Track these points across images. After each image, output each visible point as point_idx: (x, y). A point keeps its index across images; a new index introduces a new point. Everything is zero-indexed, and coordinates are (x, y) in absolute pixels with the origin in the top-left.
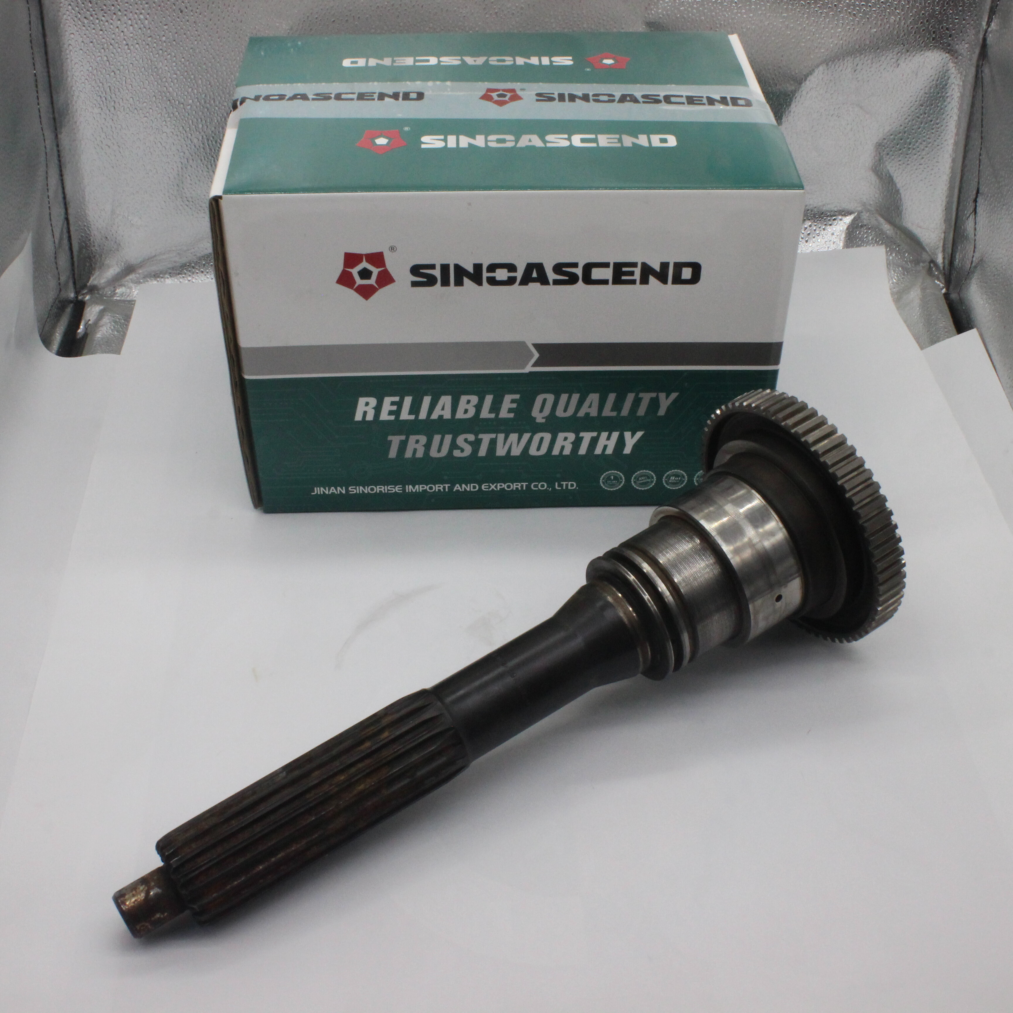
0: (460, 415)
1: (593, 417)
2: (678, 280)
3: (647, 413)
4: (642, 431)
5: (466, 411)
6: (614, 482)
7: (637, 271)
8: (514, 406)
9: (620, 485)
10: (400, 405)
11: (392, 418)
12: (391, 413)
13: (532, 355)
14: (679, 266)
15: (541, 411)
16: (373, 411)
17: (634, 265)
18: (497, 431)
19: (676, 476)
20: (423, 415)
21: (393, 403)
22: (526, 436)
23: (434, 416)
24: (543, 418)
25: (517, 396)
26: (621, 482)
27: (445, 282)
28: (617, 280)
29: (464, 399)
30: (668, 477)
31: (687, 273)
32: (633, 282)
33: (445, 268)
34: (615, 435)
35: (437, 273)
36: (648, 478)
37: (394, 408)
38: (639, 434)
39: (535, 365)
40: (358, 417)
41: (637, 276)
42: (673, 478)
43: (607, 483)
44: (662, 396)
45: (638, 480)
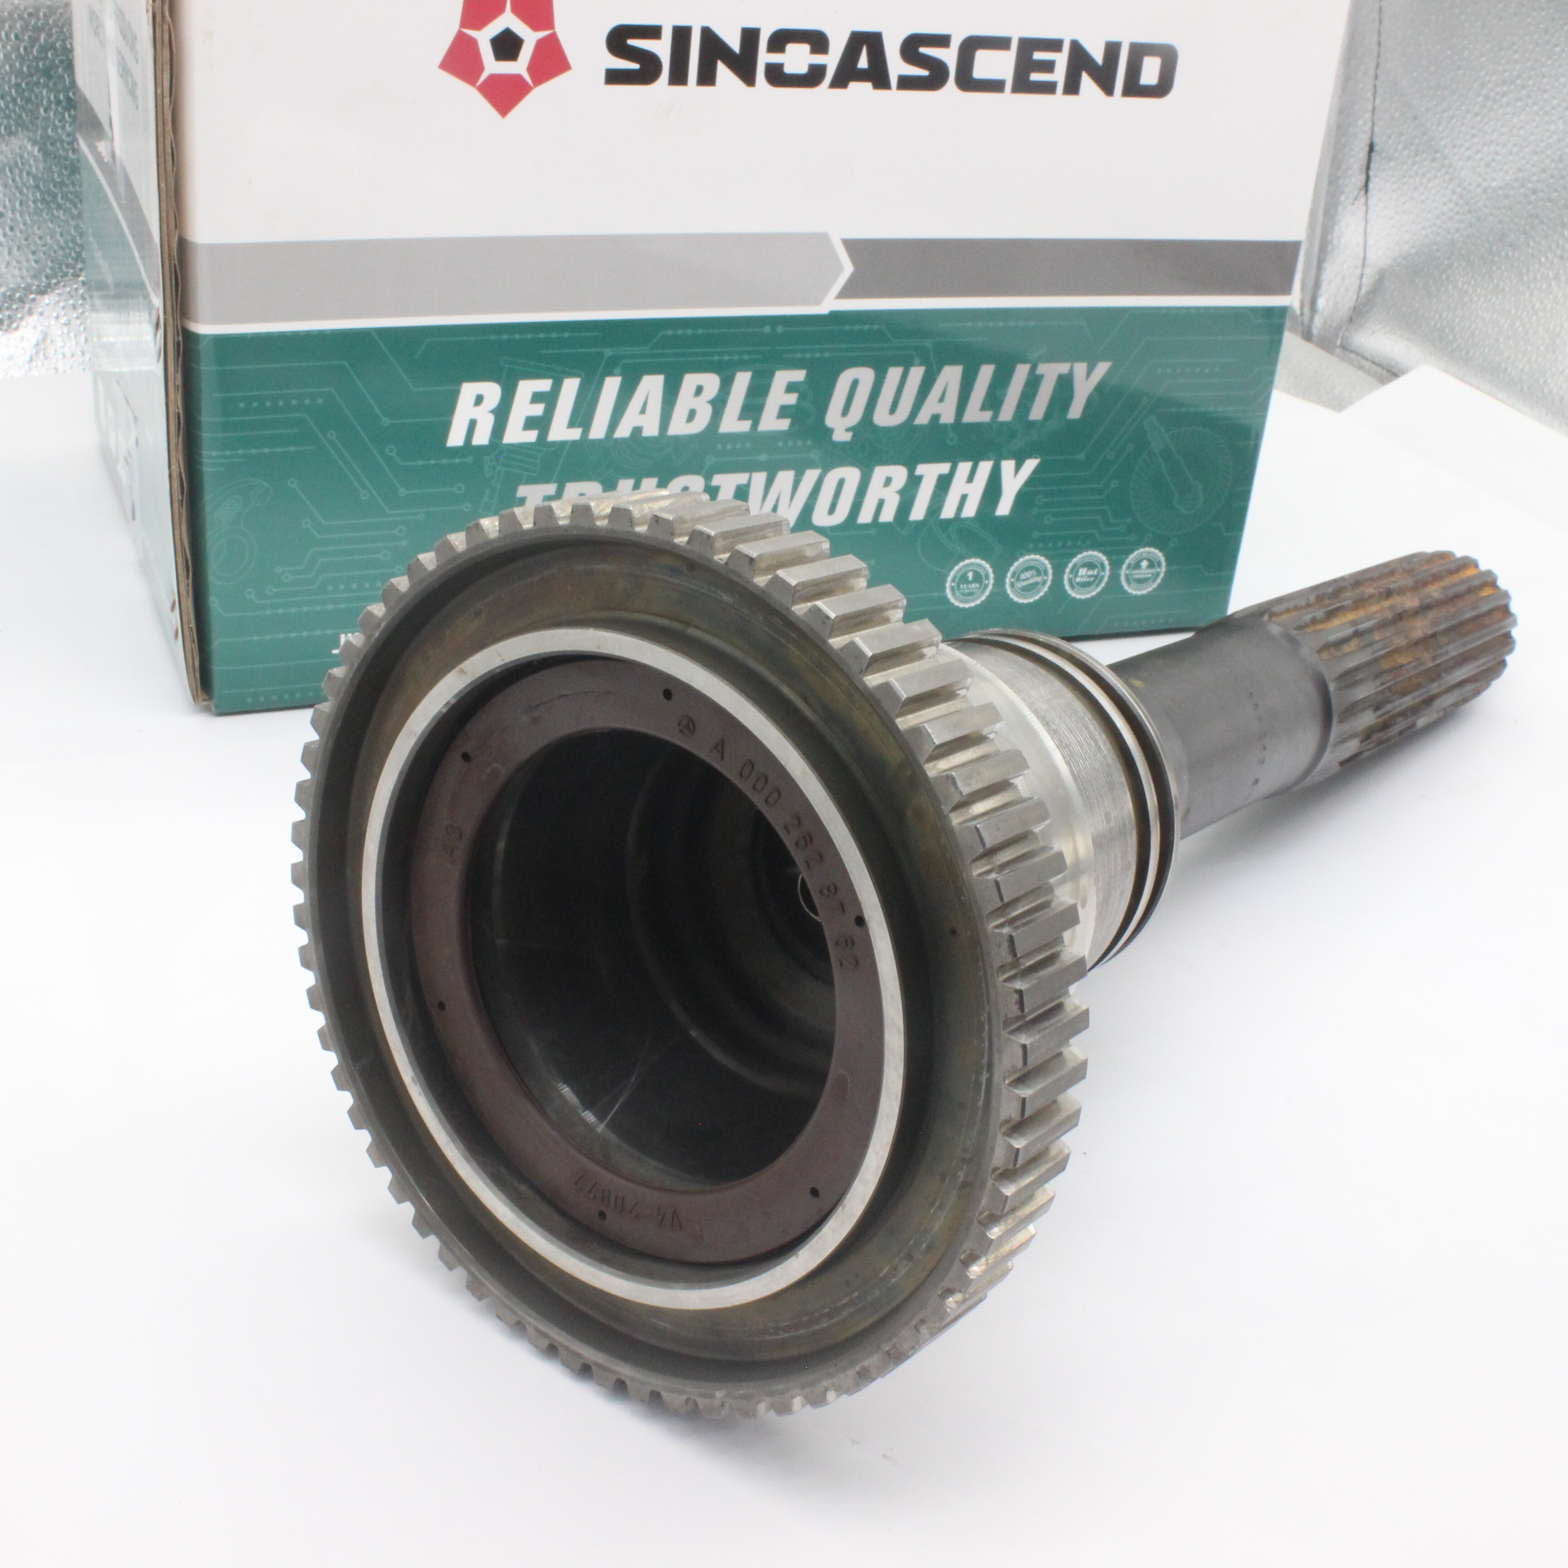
0: (679, 427)
1: (945, 426)
2: (1133, 89)
3: (1048, 415)
4: (1036, 458)
5: (692, 415)
6: (973, 585)
7: (1061, 60)
8: (792, 399)
9: (983, 592)
10: (549, 399)
11: (531, 436)
12: (530, 423)
13: (840, 269)
14: (1139, 52)
15: (845, 412)
16: (491, 419)
17: (1055, 45)
18: (750, 468)
19: (1090, 565)
20: (598, 431)
21: (537, 398)
22: (811, 476)
23: (623, 431)
24: (848, 430)
25: (799, 375)
26: (986, 586)
27: (678, 77)
28: (1022, 85)
29: (690, 381)
30: (1075, 571)
31: (1150, 73)
32: (1048, 88)
33: (681, 35)
34: (985, 468)
35: (662, 48)
36: (1039, 573)
37: (538, 410)
38: (1031, 465)
39: (844, 294)
40: (456, 438)
41: (1059, 76)
42: (1083, 571)
43: (959, 588)
44: (1080, 368)
45: (1018, 579)
